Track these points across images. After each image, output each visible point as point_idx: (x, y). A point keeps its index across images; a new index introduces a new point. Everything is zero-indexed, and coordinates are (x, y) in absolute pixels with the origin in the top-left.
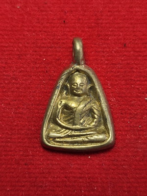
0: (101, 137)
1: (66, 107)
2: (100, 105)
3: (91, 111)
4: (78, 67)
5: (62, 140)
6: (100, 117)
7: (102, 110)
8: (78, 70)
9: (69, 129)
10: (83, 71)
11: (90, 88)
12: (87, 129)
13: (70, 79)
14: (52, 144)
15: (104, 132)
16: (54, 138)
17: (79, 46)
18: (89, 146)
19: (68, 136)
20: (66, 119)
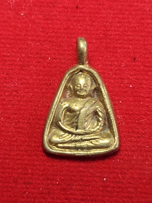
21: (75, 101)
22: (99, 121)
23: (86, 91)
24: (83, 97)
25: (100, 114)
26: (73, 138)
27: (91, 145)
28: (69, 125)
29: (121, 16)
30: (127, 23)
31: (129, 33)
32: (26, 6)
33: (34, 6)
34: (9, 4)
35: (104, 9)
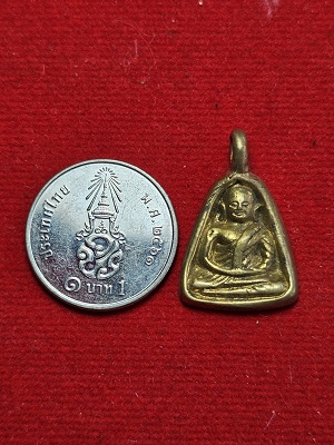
0: (276, 287)
1: (220, 239)
2: (275, 237)
3: (260, 245)
4: (239, 176)
5: (214, 291)
6: (273, 255)
7: (278, 244)
8: (239, 181)
9: (226, 274)
10: (246, 182)
11: (259, 210)
12: (254, 274)
13: (226, 195)
14: (198, 298)
15: (280, 280)
16: (201, 289)
17: (240, 144)
18: (257, 301)
19: (224, 286)
20: (221, 259)
21: (230, 228)
22: (265, 257)
23: (245, 212)
24: (240, 221)
25: (266, 246)
26: (226, 280)
27: (254, 291)
28: (219, 262)
29: (291, 80)
30: (300, 89)
31: (304, 105)
32: (147, 70)
33: (161, 68)
34: (122, 67)
35: (265, 69)
